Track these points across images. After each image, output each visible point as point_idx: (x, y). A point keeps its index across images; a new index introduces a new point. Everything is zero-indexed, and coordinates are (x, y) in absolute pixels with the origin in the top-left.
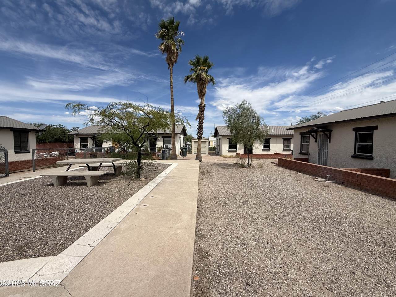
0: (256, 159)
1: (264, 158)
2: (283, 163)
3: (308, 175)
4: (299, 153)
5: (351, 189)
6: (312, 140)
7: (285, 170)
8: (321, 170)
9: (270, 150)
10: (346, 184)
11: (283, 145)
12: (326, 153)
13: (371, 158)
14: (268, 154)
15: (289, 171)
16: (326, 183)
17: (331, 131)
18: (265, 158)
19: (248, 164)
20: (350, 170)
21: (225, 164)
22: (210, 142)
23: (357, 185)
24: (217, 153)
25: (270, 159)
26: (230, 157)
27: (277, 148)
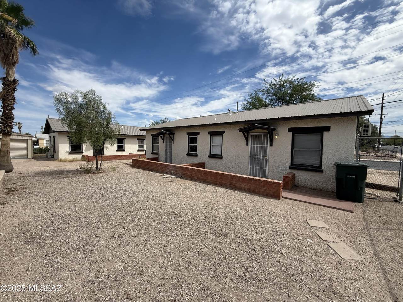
0: (108, 161)
1: (118, 160)
2: (137, 163)
3: (158, 173)
4: (151, 153)
5: (186, 181)
6: (161, 141)
7: (139, 170)
8: (167, 168)
9: (124, 150)
10: (183, 177)
11: (137, 146)
12: (170, 152)
13: (196, 155)
14: (123, 155)
15: (142, 171)
16: (171, 178)
17: (173, 134)
18: (120, 159)
19: (97, 168)
20: (186, 165)
21: (61, 171)
22: (39, 140)
23: (190, 177)
24: (49, 157)
25: (124, 160)
26: (73, 161)
27: (131, 148)
